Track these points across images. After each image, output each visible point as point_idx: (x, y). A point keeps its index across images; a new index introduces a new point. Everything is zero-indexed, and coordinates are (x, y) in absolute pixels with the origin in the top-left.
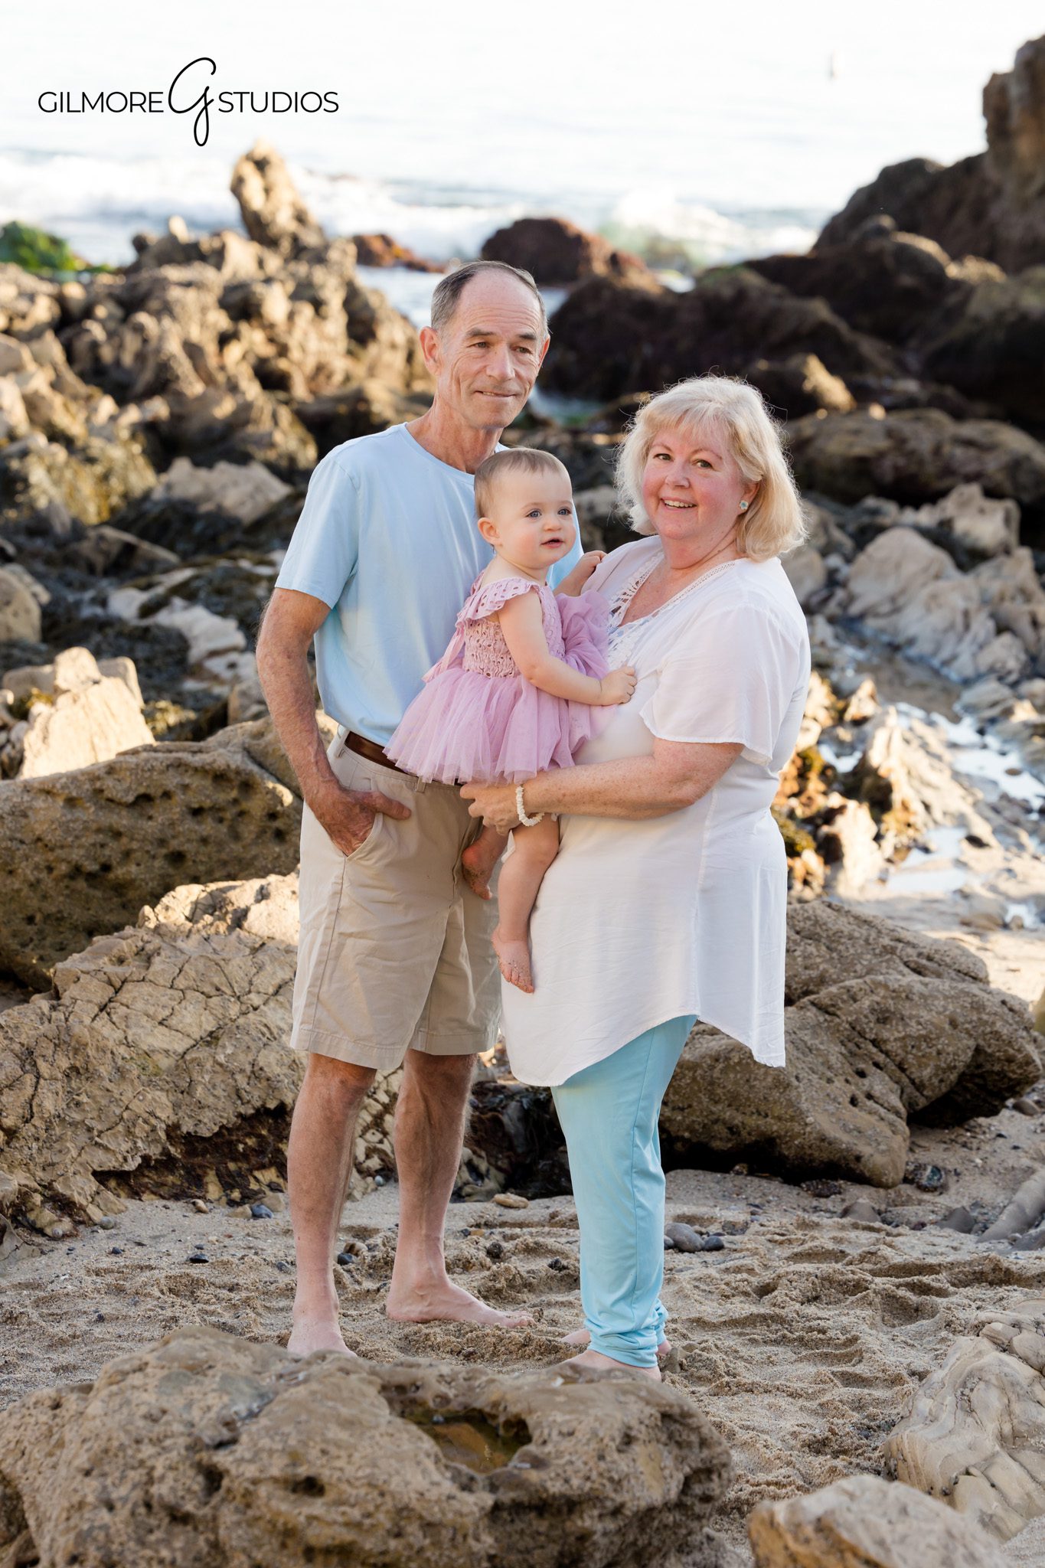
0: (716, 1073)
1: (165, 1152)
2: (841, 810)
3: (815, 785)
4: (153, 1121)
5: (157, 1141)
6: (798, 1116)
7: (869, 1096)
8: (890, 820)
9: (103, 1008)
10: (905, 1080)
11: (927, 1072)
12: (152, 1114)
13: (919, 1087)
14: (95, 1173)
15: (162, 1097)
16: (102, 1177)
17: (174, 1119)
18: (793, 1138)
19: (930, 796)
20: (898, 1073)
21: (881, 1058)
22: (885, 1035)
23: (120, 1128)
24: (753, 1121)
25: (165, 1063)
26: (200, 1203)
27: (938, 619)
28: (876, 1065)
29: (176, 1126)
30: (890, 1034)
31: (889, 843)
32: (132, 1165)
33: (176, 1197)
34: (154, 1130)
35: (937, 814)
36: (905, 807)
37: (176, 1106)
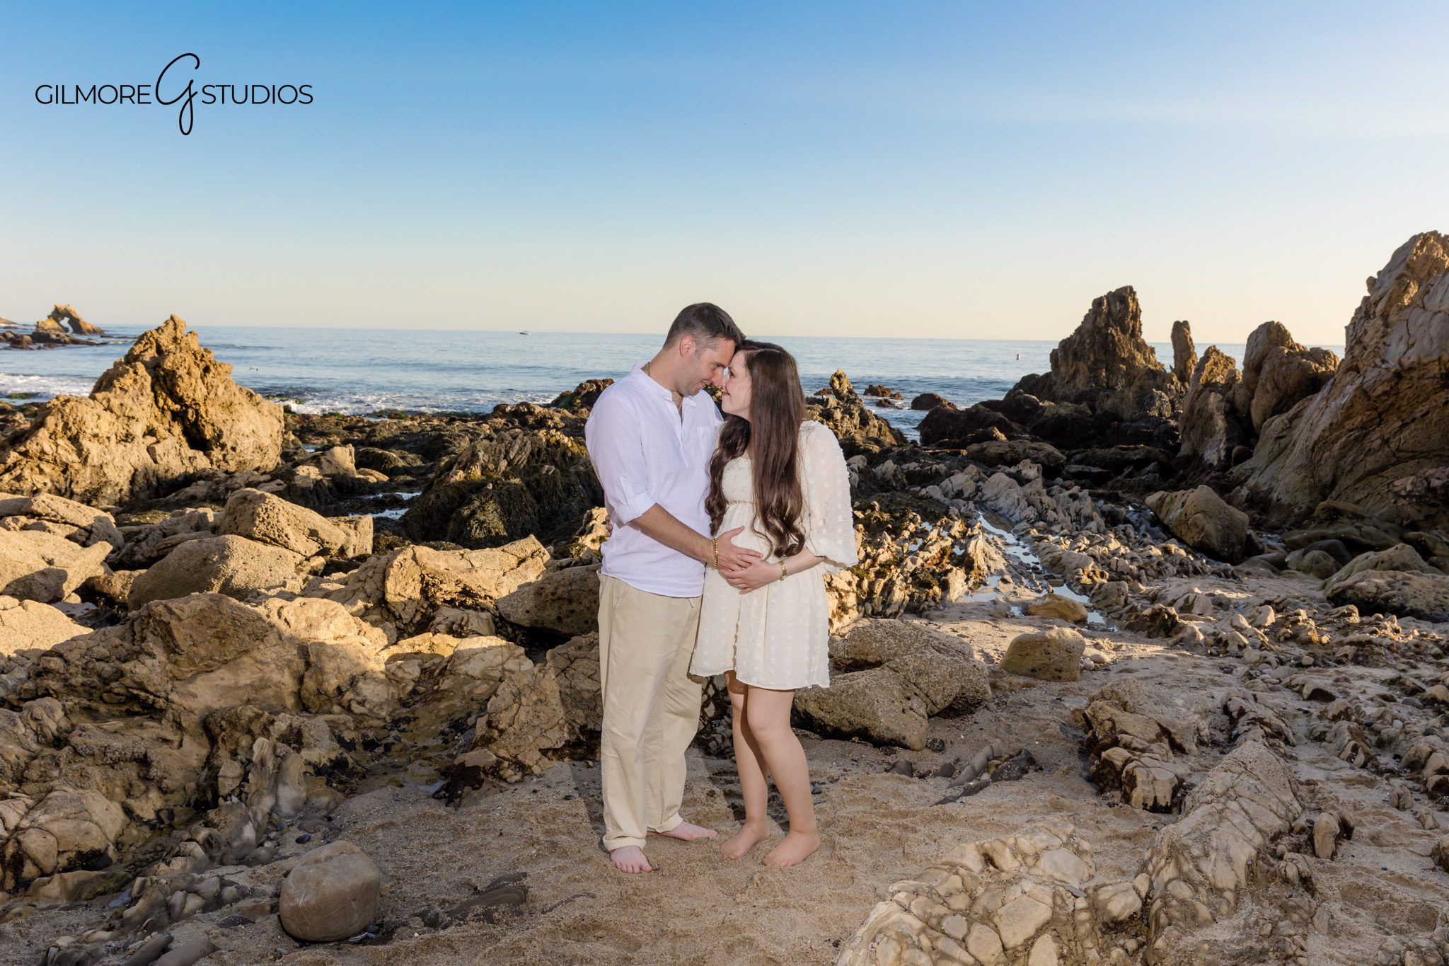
0: (843, 698)
1: (578, 738)
2: (950, 570)
3: (946, 560)
4: (574, 724)
5: (575, 733)
6: (877, 718)
7: (911, 709)
8: (973, 573)
9: (563, 671)
10: (929, 701)
11: (938, 698)
12: (574, 721)
13: (935, 704)
14: (540, 750)
15: (580, 713)
16: (544, 752)
17: (585, 722)
18: (875, 728)
19: (991, 563)
20: (925, 698)
21: (918, 691)
22: (920, 680)
23: (557, 728)
24: (859, 720)
25: (586, 695)
26: (590, 763)
27: (1009, 502)
28: (916, 694)
29: (585, 726)
30: (922, 681)
31: (971, 583)
32: (559, 745)
33: (581, 760)
34: (573, 728)
35: (992, 571)
36: (979, 568)
37: (587, 716)
